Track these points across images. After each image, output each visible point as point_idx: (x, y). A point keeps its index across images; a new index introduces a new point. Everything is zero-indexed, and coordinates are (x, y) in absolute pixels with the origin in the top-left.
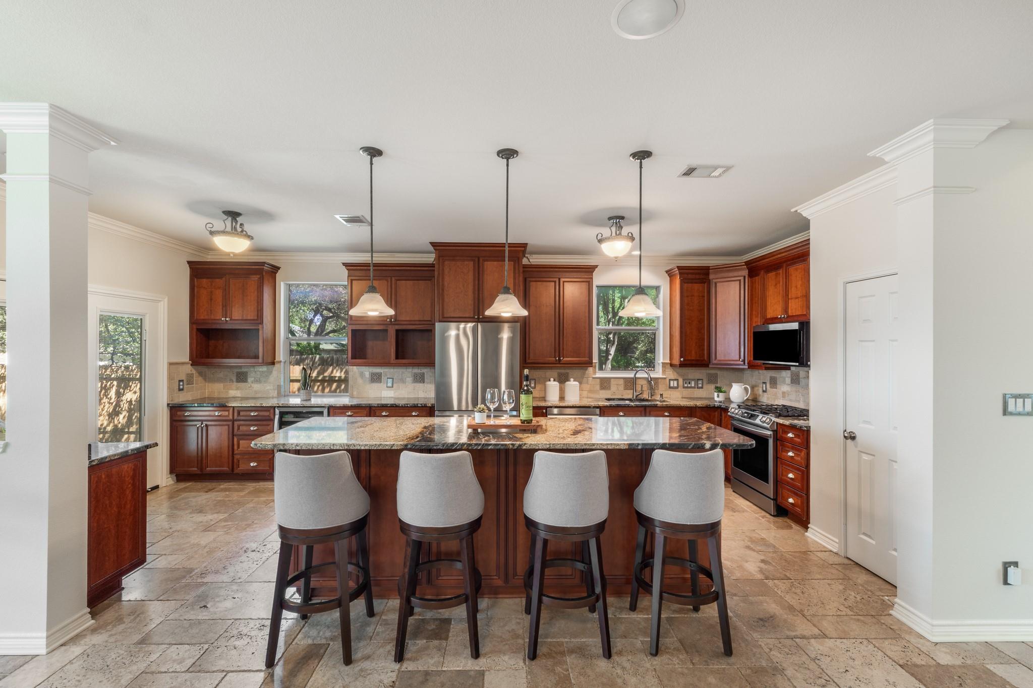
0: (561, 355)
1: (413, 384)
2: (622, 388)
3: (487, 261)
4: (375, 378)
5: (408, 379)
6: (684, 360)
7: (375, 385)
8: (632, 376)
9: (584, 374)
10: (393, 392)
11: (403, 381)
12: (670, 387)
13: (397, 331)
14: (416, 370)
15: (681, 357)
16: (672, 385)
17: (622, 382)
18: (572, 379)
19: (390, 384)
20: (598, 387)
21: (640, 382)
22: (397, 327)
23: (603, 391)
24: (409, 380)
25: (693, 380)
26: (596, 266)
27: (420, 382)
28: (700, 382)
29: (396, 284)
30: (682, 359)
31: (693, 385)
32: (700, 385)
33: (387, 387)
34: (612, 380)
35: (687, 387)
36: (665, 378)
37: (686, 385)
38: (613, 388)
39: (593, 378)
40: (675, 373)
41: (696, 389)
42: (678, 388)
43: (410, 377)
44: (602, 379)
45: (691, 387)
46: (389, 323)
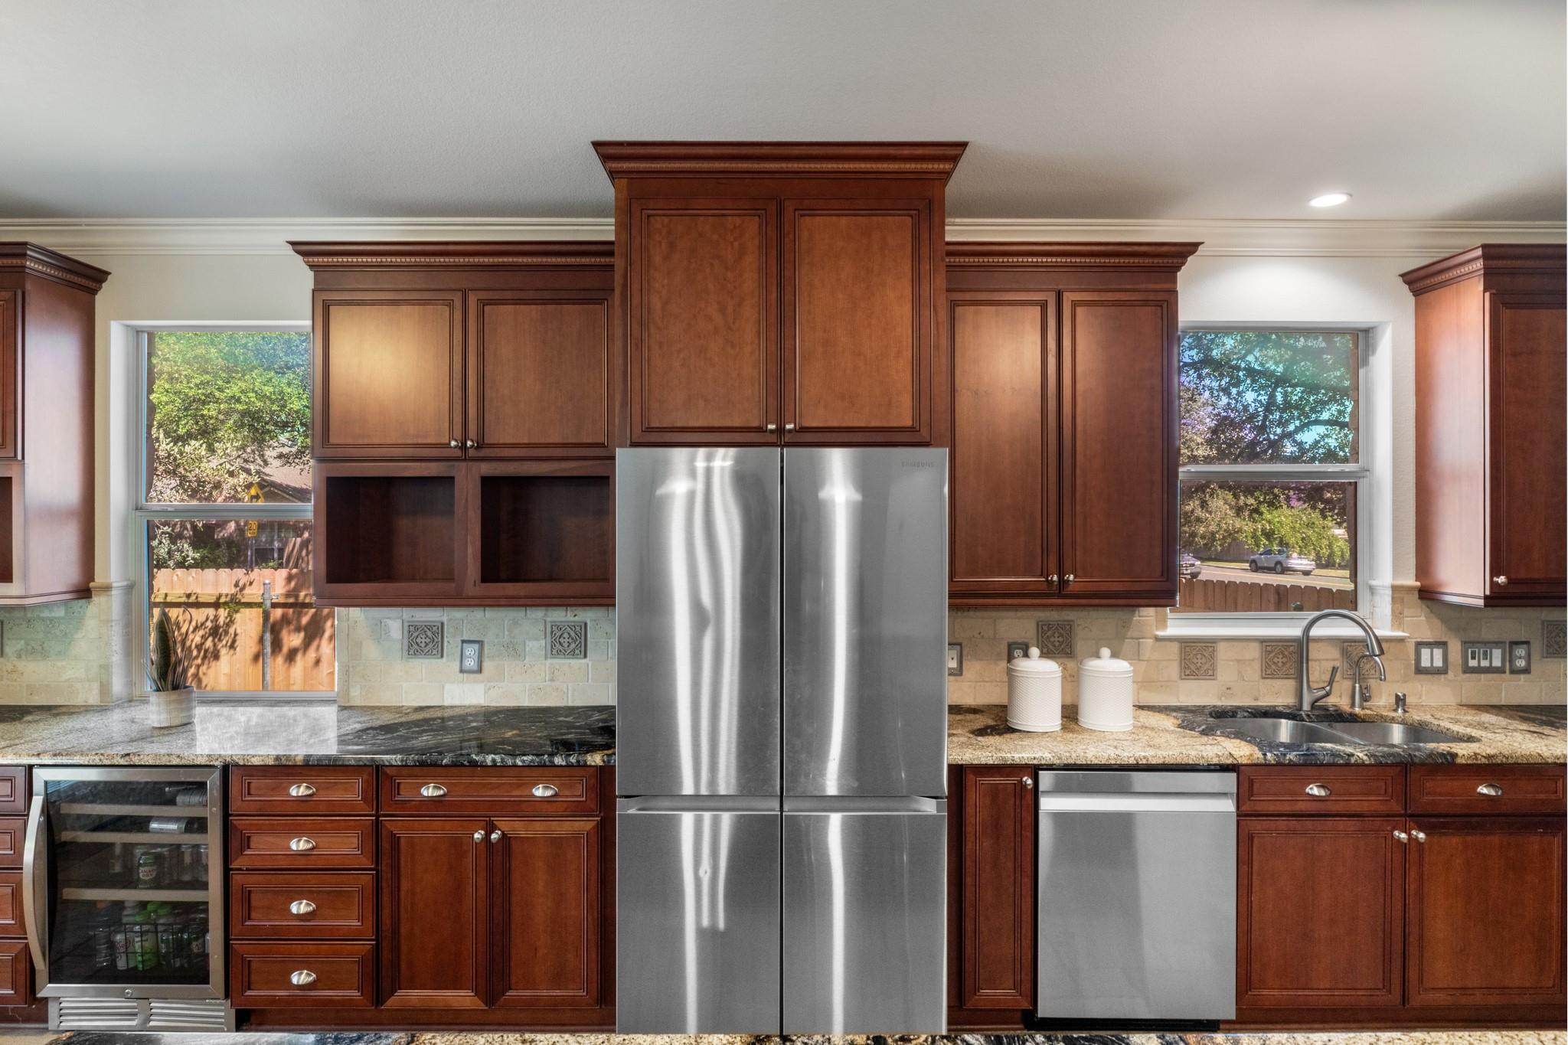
0: (1068, 563)
1: (549, 661)
2: (1253, 672)
3: (812, 211)
4: (422, 640)
5: (530, 644)
6: (1510, 581)
7: (423, 666)
8: (1295, 631)
9: (1126, 624)
10: (480, 688)
11: (514, 651)
12: (1420, 670)
13: (487, 482)
14: (559, 616)
15: (1495, 571)
16: (1425, 662)
17: (1254, 652)
18: (1105, 652)
19: (470, 663)
20: (1173, 670)
21: (1315, 652)
22: (487, 469)
23: (1192, 685)
24: (537, 646)
25: (1497, 644)
26: (1192, 248)
27: (573, 654)
28: (1521, 651)
29: (481, 315)
30: (1502, 579)
31: (1497, 662)
32: (1521, 663)
33: (462, 671)
34: (1221, 647)
35: (1478, 670)
36: (1401, 640)
37: (1473, 663)
38: (1226, 673)
39: (1158, 639)
40: (1437, 623)
41: (1507, 675)
42: (1445, 672)
43: (537, 639)
44: (1187, 644)
45: (1490, 670)
46: (458, 453)
